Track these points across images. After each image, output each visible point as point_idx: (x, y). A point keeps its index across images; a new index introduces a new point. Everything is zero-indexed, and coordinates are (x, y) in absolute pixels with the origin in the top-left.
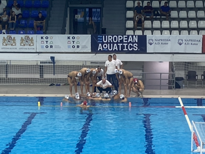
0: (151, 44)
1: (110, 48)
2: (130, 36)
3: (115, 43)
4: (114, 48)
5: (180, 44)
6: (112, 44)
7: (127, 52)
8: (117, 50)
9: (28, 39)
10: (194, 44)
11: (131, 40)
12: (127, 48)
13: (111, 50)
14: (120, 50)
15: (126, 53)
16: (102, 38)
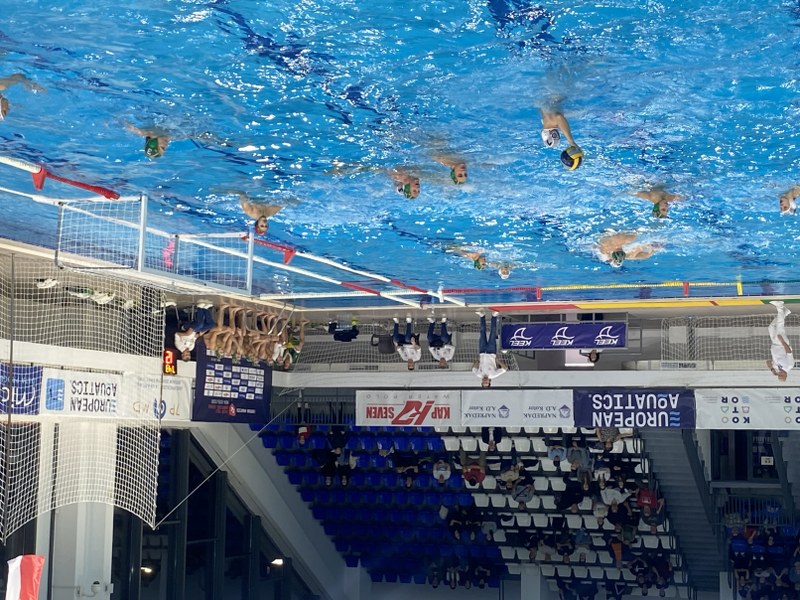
0: (565, 407)
1: (651, 399)
2: (608, 425)
3: (641, 411)
4: (643, 399)
5: (504, 407)
6: (648, 407)
7: (616, 391)
8: (637, 396)
10: (478, 408)
11: (606, 417)
12: (615, 400)
13: (649, 396)
14: (630, 396)
15: (616, 388)
16: (670, 422)
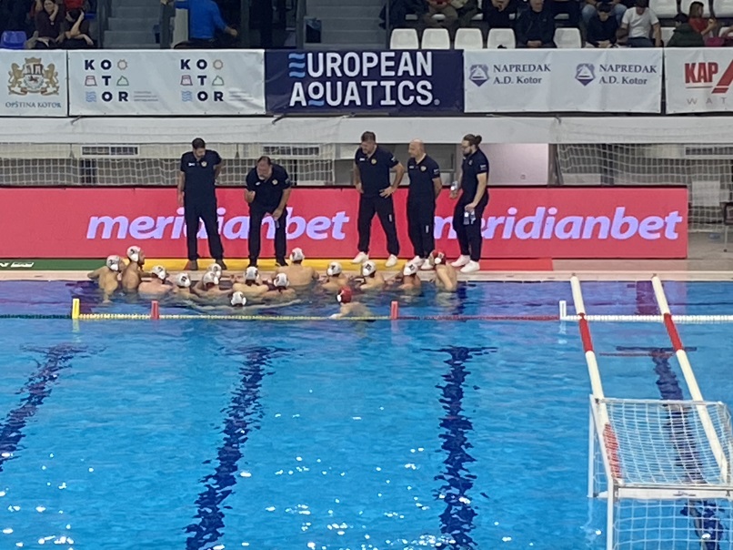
0: (479, 82)
5: (585, 82)
9: (38, 68)
10: (632, 81)
15: (391, 115)
